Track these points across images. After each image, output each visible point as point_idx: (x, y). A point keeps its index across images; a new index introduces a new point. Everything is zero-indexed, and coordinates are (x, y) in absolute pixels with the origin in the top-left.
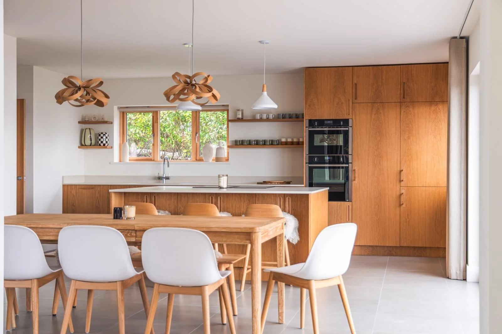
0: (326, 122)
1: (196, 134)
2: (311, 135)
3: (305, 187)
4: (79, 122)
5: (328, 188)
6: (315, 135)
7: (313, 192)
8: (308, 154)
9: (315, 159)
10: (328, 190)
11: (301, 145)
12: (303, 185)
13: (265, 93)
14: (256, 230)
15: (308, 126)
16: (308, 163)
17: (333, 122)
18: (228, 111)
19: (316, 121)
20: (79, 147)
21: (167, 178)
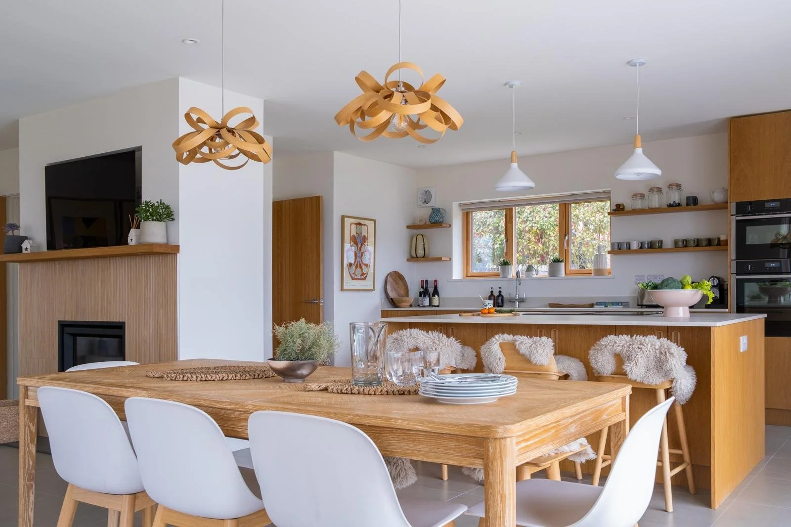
0: (767, 205)
1: (565, 236)
2: (741, 227)
3: (730, 314)
4: (407, 226)
5: (765, 315)
6: (748, 228)
7: (719, 324)
8: (735, 258)
9: (747, 268)
10: (765, 318)
11: (723, 245)
12: (727, 310)
13: (639, 150)
14: (497, 432)
15: (735, 214)
16: (735, 274)
17: (780, 205)
18: (610, 200)
19: (750, 205)
20: (408, 260)
21: (521, 301)
